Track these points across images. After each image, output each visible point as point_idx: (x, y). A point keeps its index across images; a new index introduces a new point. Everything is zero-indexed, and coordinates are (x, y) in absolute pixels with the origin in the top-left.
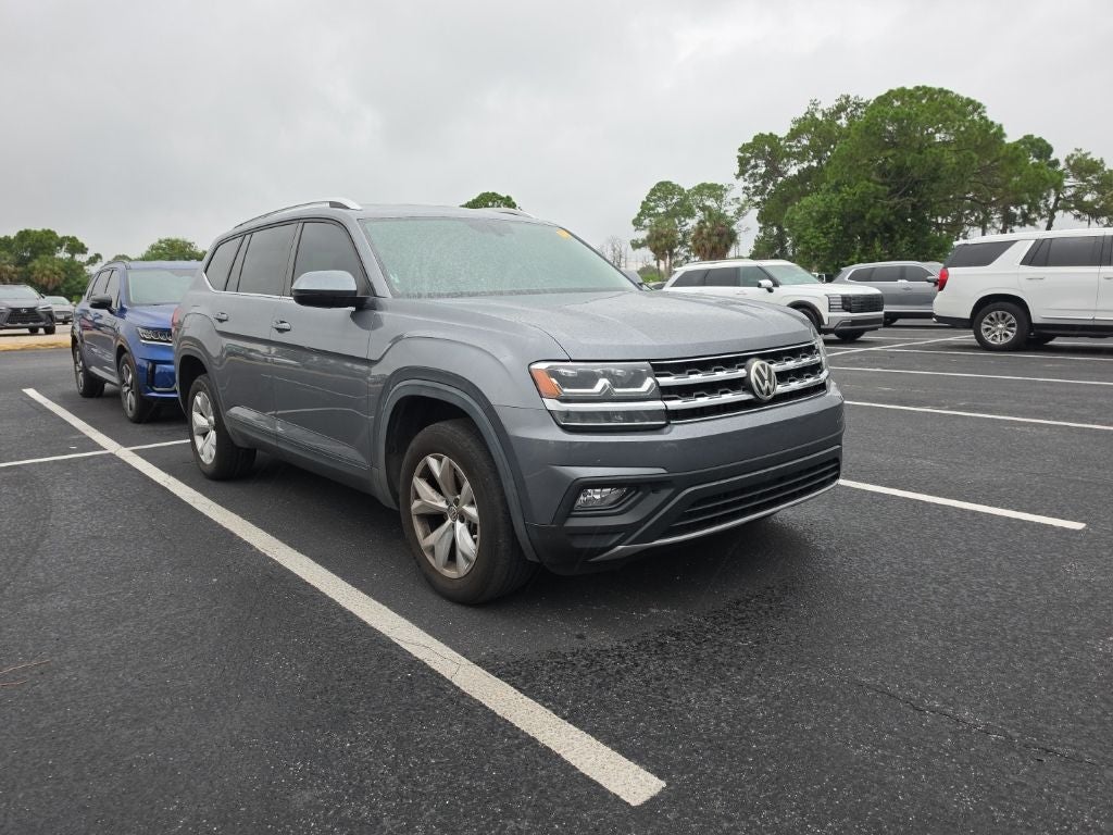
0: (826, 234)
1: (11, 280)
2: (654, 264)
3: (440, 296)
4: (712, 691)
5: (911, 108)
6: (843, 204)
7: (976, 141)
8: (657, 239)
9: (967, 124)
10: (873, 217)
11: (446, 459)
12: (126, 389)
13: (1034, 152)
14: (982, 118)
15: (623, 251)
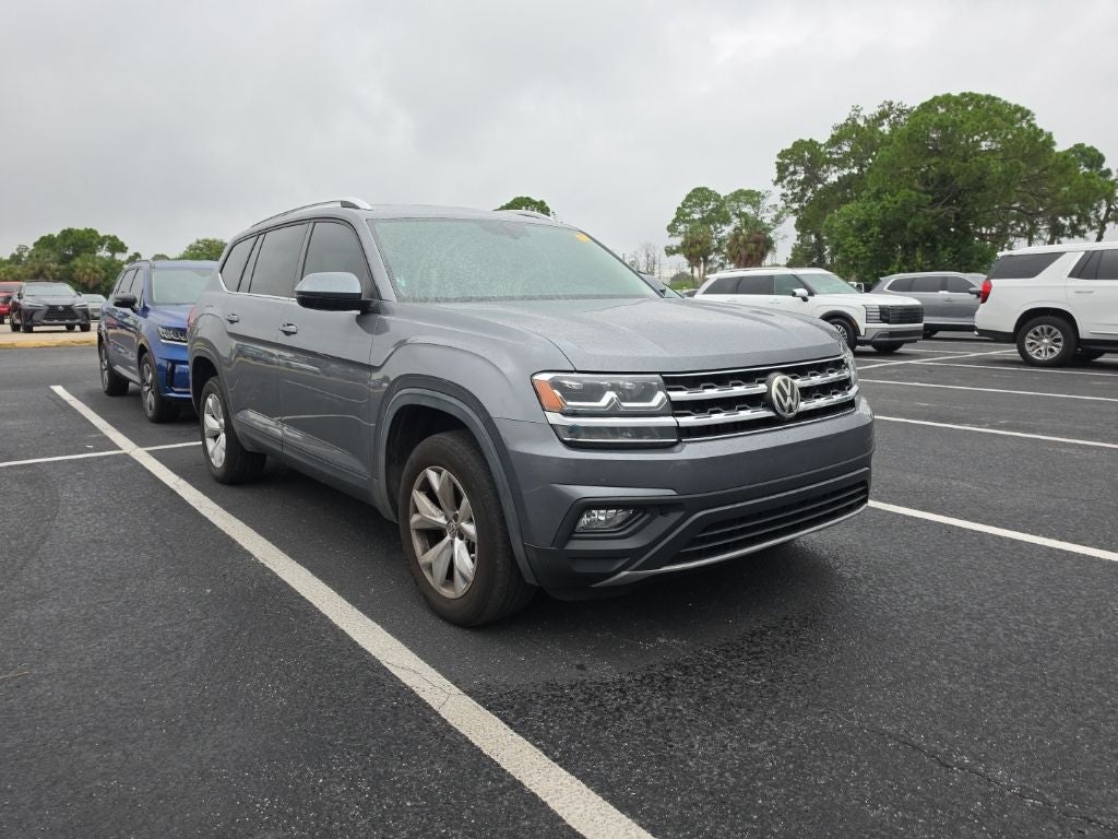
0: (865, 243)
1: (54, 275)
2: (689, 270)
3: (447, 300)
4: (718, 736)
5: (956, 115)
6: (884, 213)
7: (1024, 149)
8: (692, 245)
9: (1015, 132)
10: (915, 226)
11: (445, 472)
12: (146, 388)
13: (1085, 161)
14: (1031, 125)
15: (657, 257)
